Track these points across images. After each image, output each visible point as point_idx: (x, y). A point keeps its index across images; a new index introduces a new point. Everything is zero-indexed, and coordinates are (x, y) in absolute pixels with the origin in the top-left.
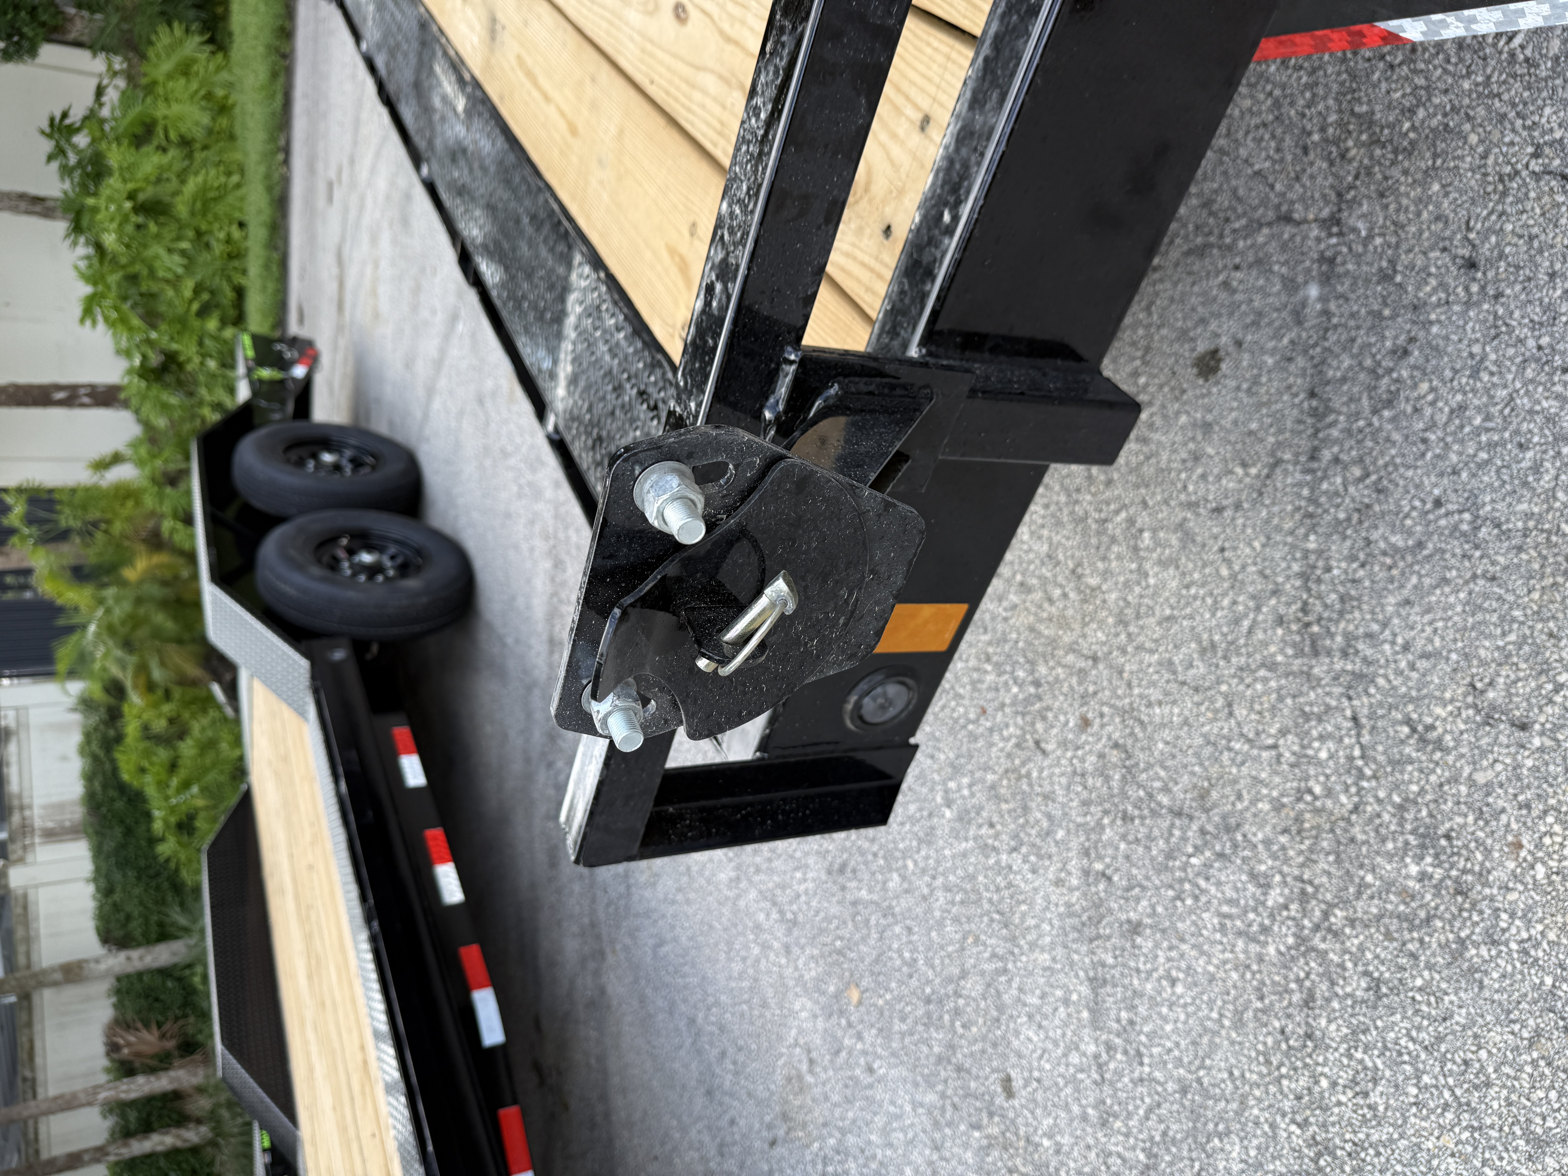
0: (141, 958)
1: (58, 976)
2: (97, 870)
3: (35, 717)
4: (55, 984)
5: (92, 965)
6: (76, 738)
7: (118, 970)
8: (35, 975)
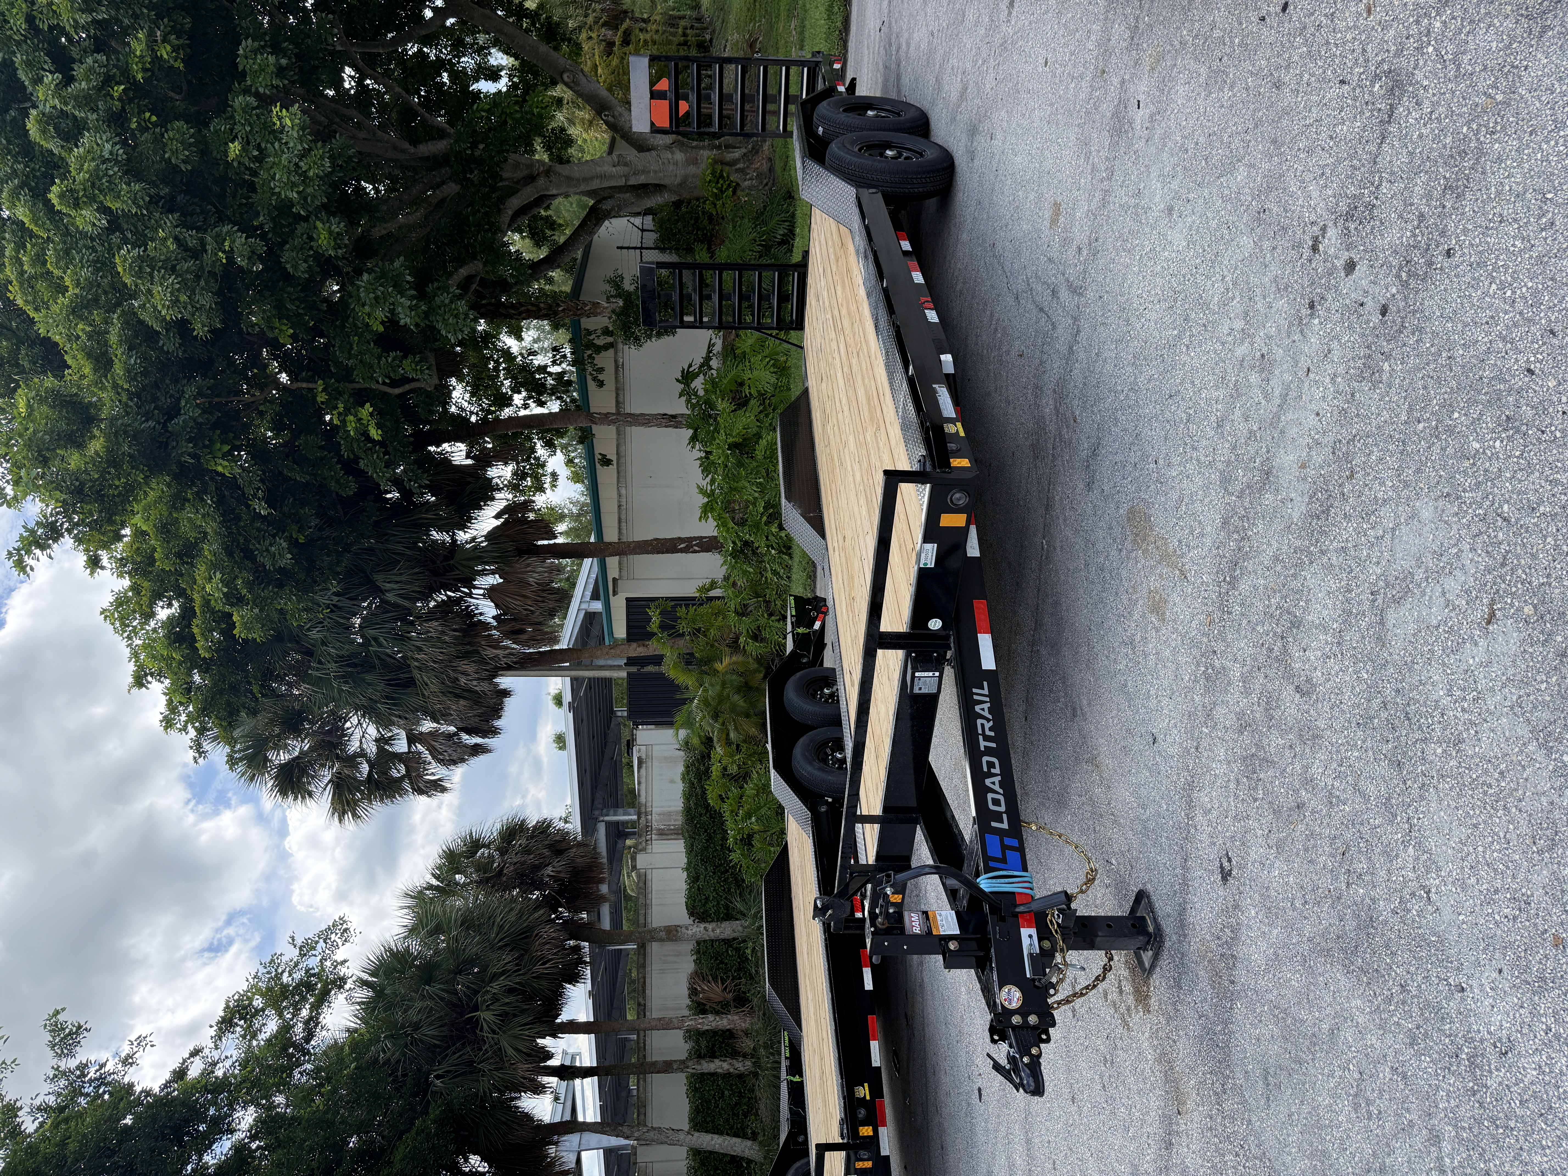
0: (713, 931)
1: (663, 934)
2: (689, 863)
3: (657, 751)
4: (662, 940)
5: (684, 930)
6: (680, 769)
7: (699, 936)
8: (650, 932)
